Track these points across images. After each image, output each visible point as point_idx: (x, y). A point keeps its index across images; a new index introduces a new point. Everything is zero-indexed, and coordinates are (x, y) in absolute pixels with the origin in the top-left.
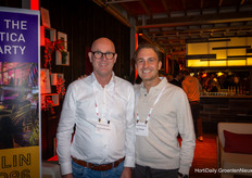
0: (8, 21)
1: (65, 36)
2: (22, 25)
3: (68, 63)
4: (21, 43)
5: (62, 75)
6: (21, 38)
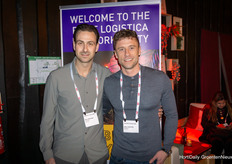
0: (134, 13)
1: (181, 21)
2: (145, 15)
3: (182, 48)
4: (145, 32)
5: (177, 61)
6: (145, 27)
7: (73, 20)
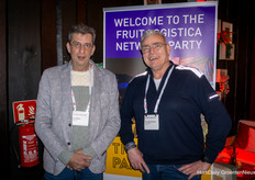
0: (186, 16)
1: (231, 26)
2: (199, 18)
3: (232, 57)
4: (198, 38)
5: (226, 71)
6: (198, 32)
7: (118, 23)
